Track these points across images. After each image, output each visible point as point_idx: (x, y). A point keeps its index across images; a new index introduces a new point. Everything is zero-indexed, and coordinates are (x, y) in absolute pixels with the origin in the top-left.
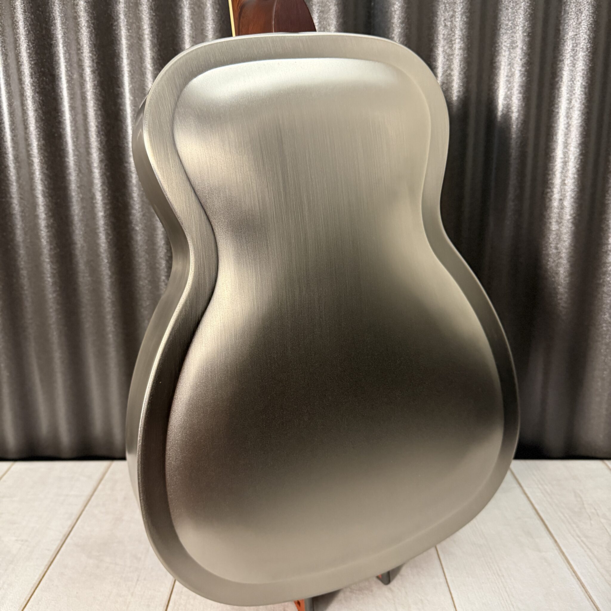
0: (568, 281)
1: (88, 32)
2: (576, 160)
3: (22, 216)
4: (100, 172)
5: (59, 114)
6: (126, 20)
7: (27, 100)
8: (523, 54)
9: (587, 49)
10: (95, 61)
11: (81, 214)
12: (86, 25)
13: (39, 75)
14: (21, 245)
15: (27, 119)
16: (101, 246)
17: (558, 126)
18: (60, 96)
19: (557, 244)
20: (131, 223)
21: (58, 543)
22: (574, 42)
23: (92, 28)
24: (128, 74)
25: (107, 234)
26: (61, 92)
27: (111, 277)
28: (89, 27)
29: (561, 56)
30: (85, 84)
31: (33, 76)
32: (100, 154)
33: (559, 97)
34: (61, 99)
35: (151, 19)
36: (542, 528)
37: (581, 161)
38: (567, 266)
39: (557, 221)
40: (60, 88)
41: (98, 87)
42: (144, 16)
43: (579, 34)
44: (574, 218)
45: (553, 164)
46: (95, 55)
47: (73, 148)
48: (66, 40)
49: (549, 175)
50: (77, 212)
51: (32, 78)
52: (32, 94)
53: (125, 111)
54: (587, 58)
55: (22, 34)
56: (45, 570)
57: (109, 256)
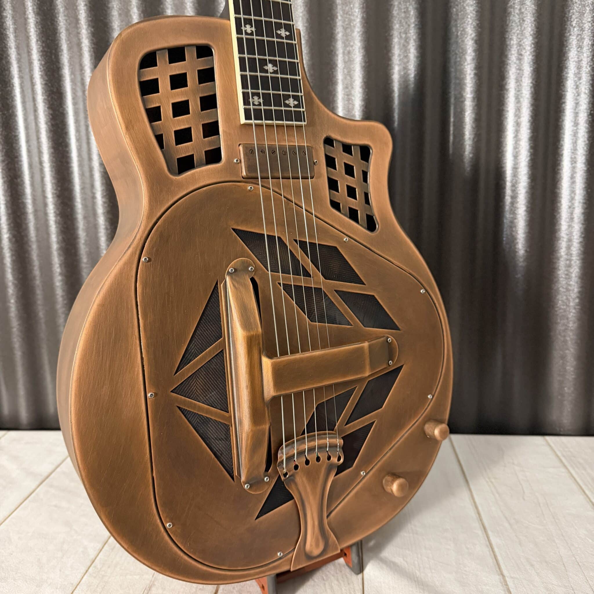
3: (34, 215)
5: (65, 126)
7: (39, 114)
9: (532, 53)
11: (83, 213)
12: (88, 50)
13: (49, 94)
14: (34, 240)
18: (66, 111)
26: (67, 107)
29: (508, 61)
31: (45, 95)
39: (510, 210)
40: (66, 104)
44: (527, 207)
48: (71, 63)
54: (532, 61)
55: (36, 59)
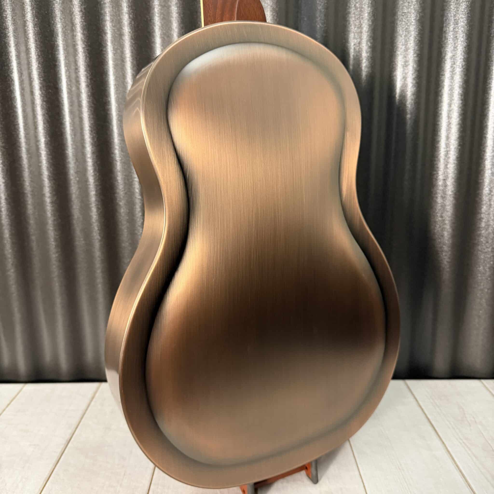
0: (451, 242)
1: (84, 56)
2: (455, 150)
3: (32, 195)
4: (93, 161)
5: (61, 117)
6: (112, 47)
7: (36, 107)
8: (414, 70)
9: (462, 66)
10: (89, 78)
11: (77, 193)
12: (82, 51)
14: (31, 217)
15: (37, 122)
16: (93, 218)
17: (441, 124)
18: (62, 104)
19: (442, 213)
20: (116, 199)
21: (62, 447)
22: (452, 61)
23: (87, 53)
24: (114, 87)
25: (98, 209)
26: (63, 101)
27: (100, 241)
28: (84, 52)
29: (443, 72)
30: (81, 95)
31: (42, 90)
32: (92, 147)
33: (441, 102)
34: (63, 106)
35: (131, 46)
36: (433, 432)
37: (459, 151)
38: (450, 230)
39: (442, 196)
40: (62, 98)
41: (91, 97)
42: (126, 44)
43: (456, 55)
45: (438, 153)
46: (89, 73)
47: (72, 143)
48: (67, 62)
49: (435, 161)
50: (74, 192)
51: (41, 91)
52: (41, 103)
53: (112, 114)
54: (463, 73)
55: (34, 58)
56: (53, 467)
57: (99, 225)
